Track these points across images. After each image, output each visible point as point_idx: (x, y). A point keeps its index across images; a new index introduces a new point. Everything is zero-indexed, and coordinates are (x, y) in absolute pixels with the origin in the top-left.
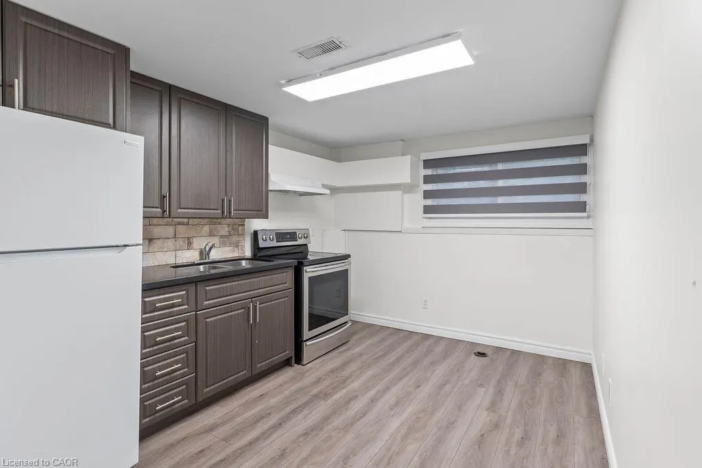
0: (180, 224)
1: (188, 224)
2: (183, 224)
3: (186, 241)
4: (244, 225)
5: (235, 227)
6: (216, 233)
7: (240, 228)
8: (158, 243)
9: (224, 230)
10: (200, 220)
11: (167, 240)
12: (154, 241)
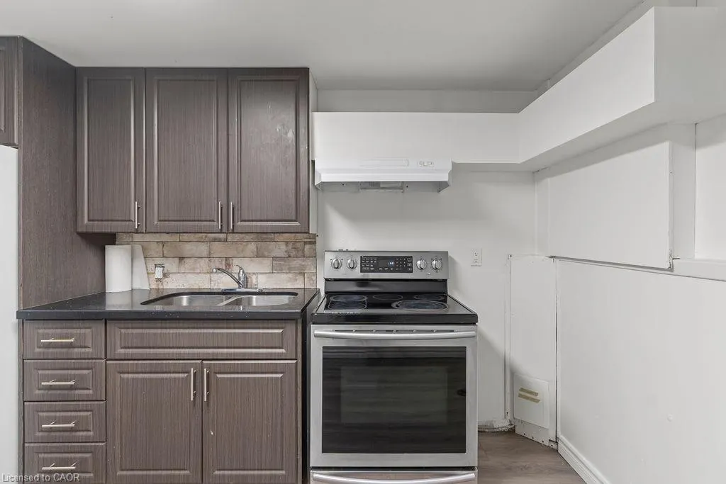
0: (215, 240)
1: (226, 240)
2: (220, 240)
3: (224, 262)
4: (314, 243)
5: (298, 245)
6: (266, 254)
7: (307, 247)
8: (189, 263)
9: (280, 249)
10: (244, 235)
11: (200, 260)
12: (185, 260)
